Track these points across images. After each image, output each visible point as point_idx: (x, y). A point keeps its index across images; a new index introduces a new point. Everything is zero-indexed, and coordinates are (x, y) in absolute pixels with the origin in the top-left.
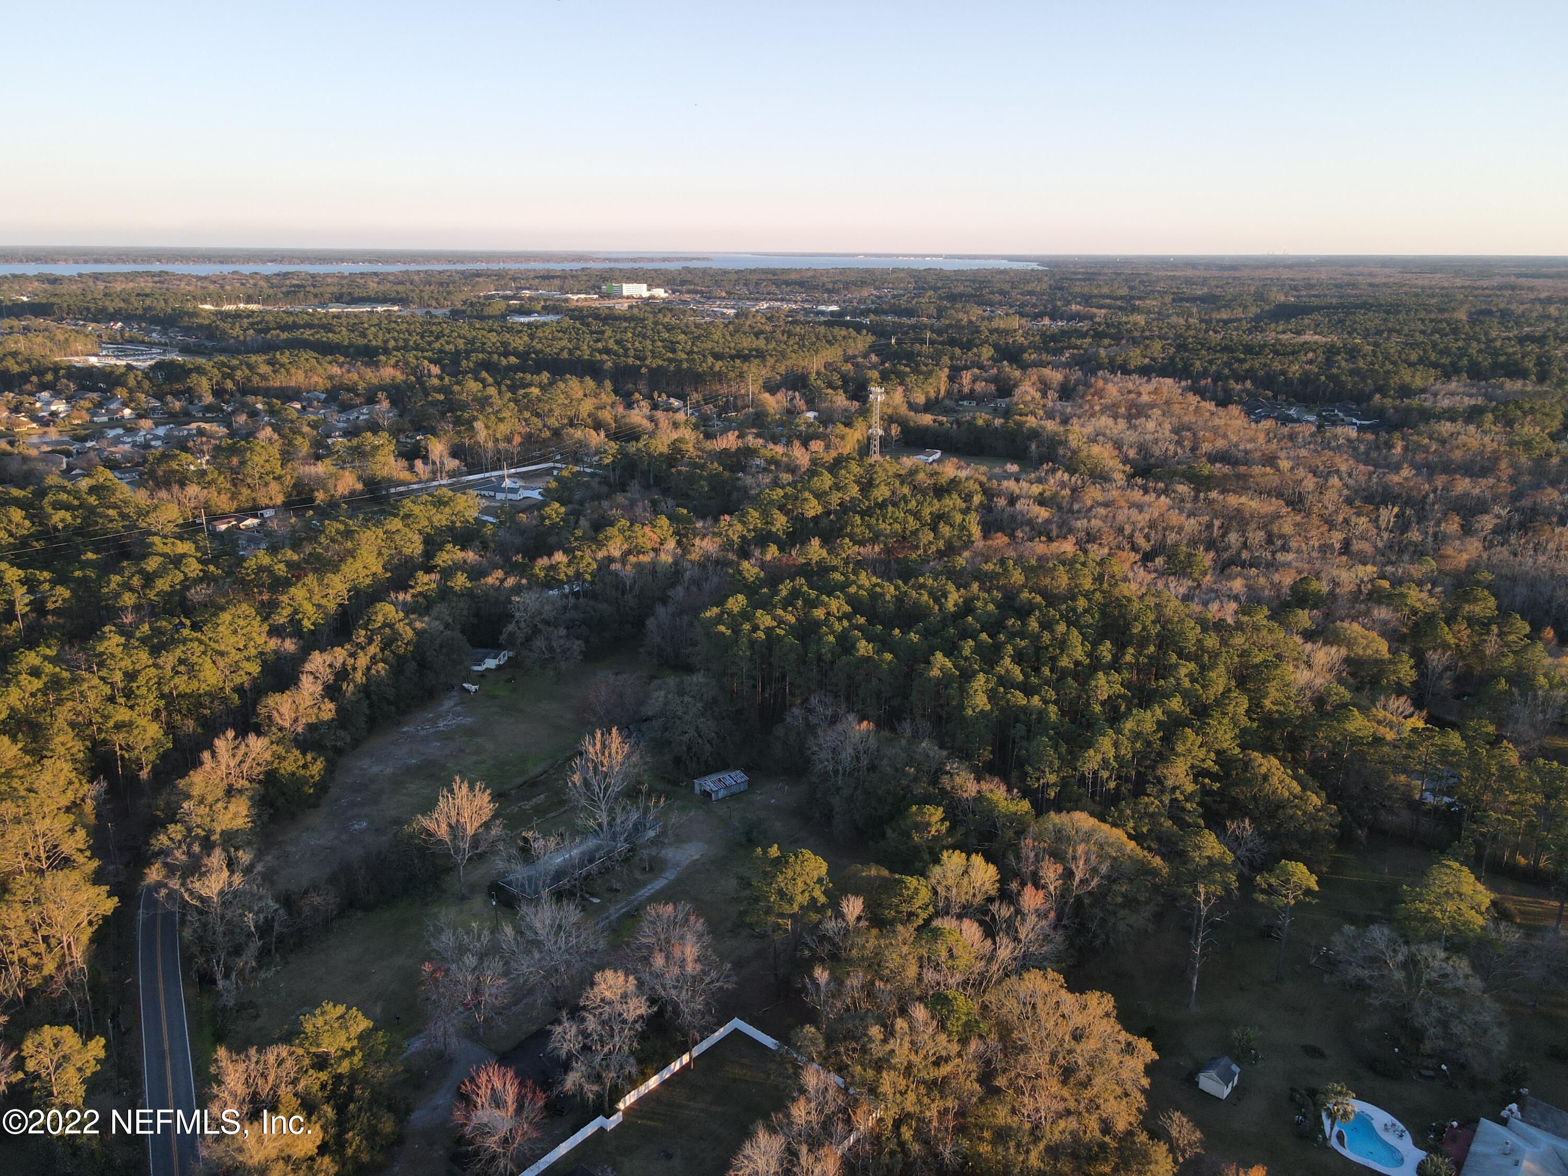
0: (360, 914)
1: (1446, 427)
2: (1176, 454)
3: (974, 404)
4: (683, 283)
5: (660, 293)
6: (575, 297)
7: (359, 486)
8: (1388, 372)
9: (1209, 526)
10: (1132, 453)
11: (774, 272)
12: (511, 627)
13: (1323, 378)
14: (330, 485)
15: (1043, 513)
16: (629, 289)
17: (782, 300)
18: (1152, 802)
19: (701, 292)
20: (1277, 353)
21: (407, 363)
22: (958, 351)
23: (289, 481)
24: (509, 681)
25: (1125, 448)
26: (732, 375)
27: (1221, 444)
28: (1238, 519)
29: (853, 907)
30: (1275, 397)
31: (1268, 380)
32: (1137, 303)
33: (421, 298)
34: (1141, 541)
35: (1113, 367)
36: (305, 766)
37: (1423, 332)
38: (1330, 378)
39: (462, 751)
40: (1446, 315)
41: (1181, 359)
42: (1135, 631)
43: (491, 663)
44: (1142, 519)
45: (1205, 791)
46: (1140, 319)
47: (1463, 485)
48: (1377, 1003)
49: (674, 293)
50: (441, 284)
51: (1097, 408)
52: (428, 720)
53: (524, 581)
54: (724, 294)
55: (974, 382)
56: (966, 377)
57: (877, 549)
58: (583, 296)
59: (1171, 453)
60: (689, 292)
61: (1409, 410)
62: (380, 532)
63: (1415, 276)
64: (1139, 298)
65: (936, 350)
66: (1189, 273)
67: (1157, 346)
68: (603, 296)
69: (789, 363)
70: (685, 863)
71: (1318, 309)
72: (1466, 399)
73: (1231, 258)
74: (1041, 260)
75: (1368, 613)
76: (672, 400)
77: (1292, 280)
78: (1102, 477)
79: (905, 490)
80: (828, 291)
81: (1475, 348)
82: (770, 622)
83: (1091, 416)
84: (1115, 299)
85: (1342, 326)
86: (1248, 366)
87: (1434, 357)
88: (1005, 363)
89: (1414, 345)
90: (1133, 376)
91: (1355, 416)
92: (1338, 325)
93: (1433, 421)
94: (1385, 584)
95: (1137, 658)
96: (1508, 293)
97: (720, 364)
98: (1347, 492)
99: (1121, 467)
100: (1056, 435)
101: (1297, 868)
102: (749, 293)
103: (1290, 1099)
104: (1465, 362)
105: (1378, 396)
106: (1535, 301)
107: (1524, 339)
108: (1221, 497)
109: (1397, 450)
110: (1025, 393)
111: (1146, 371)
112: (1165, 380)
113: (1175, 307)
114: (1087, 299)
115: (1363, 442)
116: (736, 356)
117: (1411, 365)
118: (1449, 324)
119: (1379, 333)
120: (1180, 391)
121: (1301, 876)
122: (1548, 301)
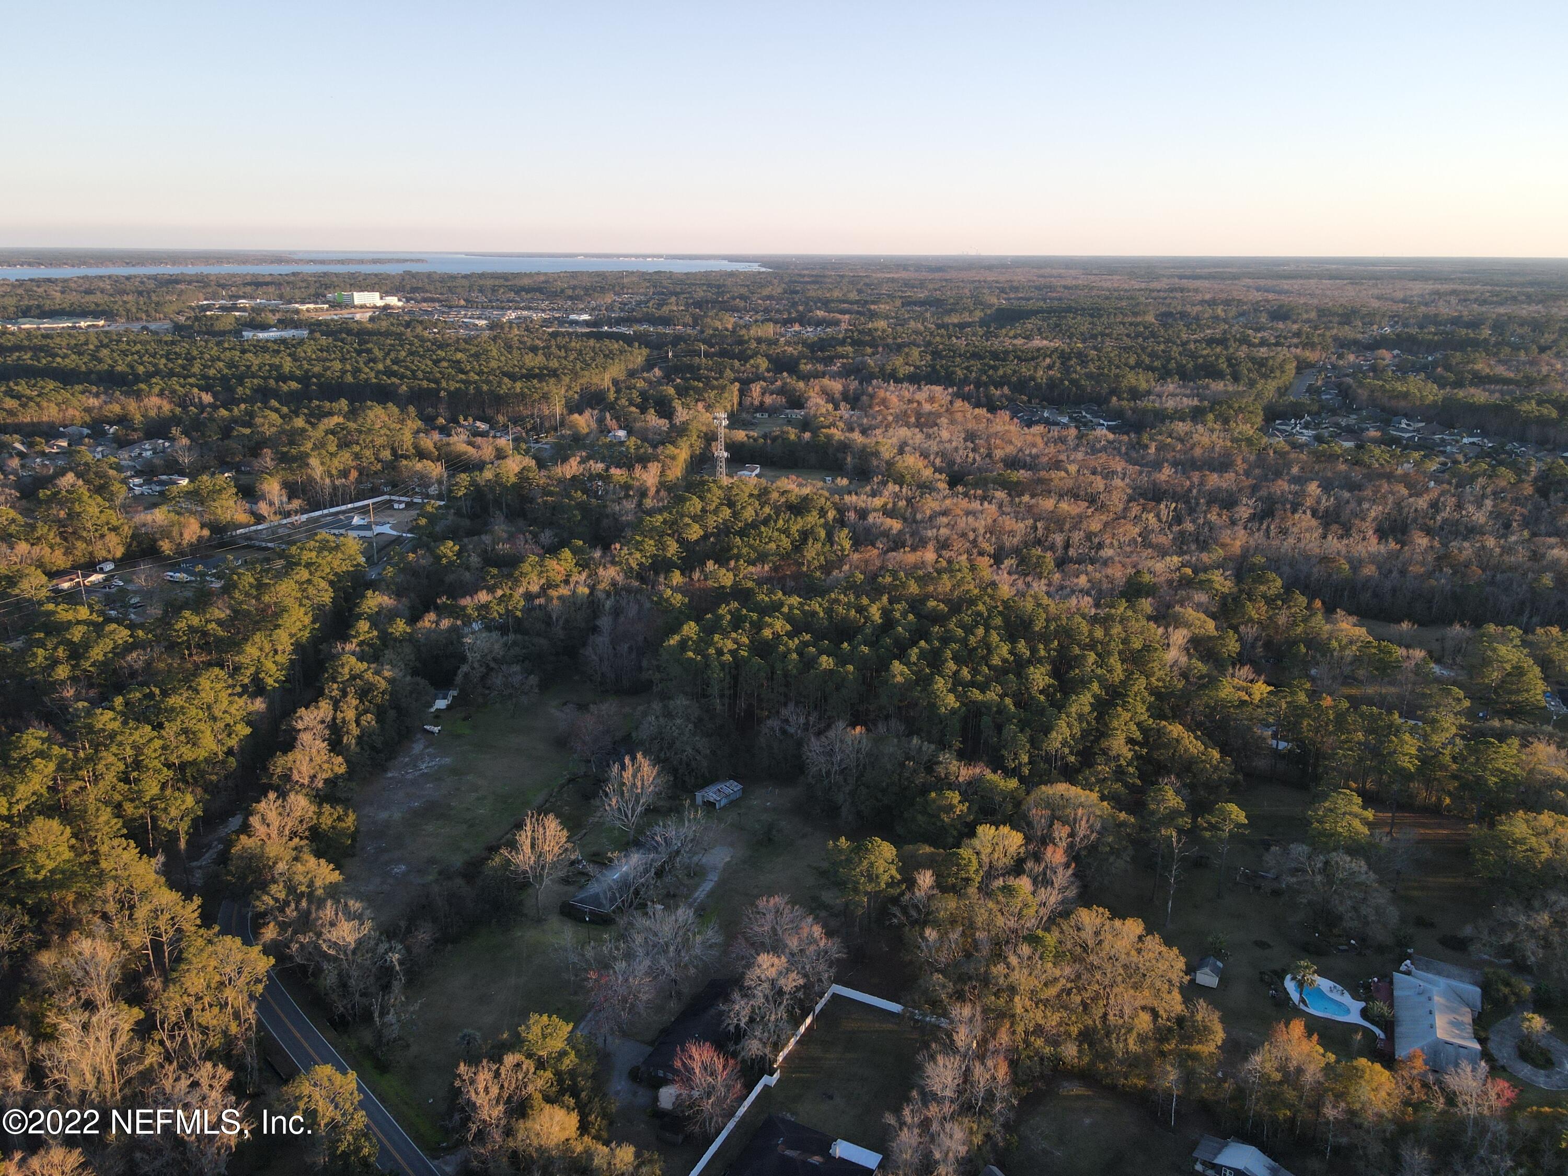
0: (450, 946)
1: (1181, 427)
2: (974, 459)
3: (766, 416)
4: (414, 290)
5: (393, 301)
6: (304, 307)
7: (206, 533)
8: (1117, 376)
9: (1035, 528)
10: (938, 461)
11: (505, 277)
12: (465, 668)
13: (1067, 383)
14: (175, 533)
15: (896, 525)
16: (360, 298)
17: (530, 308)
18: (1104, 769)
19: (439, 301)
20: (1019, 358)
21: (174, 392)
22: (737, 363)
23: (127, 531)
24: (465, 719)
25: (932, 457)
26: (536, 396)
27: (1010, 450)
28: (1056, 521)
29: (925, 879)
30: (1030, 401)
31: (1020, 386)
32: (872, 307)
33: (128, 311)
34: (985, 546)
35: (884, 375)
36: (339, 819)
37: (1128, 336)
38: (1072, 382)
39: (458, 789)
40: (1139, 319)
41: (942, 366)
42: (1037, 629)
43: (441, 704)
44: (981, 525)
45: (1138, 757)
46: (882, 324)
47: (1214, 480)
48: (1304, 901)
49: (408, 300)
50: (140, 293)
51: (890, 418)
52: (407, 765)
53: (459, 623)
54: (462, 302)
55: (763, 394)
56: (756, 389)
57: (766, 568)
58: (312, 306)
59: (970, 460)
60: (425, 300)
61: (1145, 411)
62: (292, 582)
63: (1097, 278)
64: (873, 303)
65: (715, 363)
66: (904, 275)
67: (915, 352)
68: (335, 305)
69: (583, 381)
70: (721, 865)
71: (1035, 313)
72: (1185, 399)
73: (936, 258)
74: (764, 261)
75: (1189, 598)
76: (478, 424)
77: (997, 282)
78: (927, 487)
79: (767, 510)
80: (571, 298)
81: (1175, 351)
82: (730, 645)
83: (888, 426)
84: (851, 303)
85: (1061, 330)
86: (1001, 372)
87: (1147, 360)
88: (785, 374)
89: (1127, 349)
90: (905, 385)
91: (1101, 417)
92: (1057, 330)
93: (1167, 421)
94: (1189, 571)
95: (1048, 652)
96: (1179, 295)
97: (518, 385)
98: (1129, 491)
99: (937, 476)
100: (865, 447)
101: (1233, 808)
102: (490, 301)
103: (1262, 980)
104: (1172, 365)
105: (1115, 399)
106: (1203, 302)
107: (1211, 342)
108: (1033, 501)
109: (1152, 450)
110: (817, 405)
111: (915, 379)
112: (934, 387)
113: (908, 312)
114: (826, 304)
115: (1120, 442)
116: (529, 376)
117: (1132, 368)
118: (1146, 328)
119: (1094, 337)
120: (949, 398)
121: (1236, 813)
122: (1212, 303)
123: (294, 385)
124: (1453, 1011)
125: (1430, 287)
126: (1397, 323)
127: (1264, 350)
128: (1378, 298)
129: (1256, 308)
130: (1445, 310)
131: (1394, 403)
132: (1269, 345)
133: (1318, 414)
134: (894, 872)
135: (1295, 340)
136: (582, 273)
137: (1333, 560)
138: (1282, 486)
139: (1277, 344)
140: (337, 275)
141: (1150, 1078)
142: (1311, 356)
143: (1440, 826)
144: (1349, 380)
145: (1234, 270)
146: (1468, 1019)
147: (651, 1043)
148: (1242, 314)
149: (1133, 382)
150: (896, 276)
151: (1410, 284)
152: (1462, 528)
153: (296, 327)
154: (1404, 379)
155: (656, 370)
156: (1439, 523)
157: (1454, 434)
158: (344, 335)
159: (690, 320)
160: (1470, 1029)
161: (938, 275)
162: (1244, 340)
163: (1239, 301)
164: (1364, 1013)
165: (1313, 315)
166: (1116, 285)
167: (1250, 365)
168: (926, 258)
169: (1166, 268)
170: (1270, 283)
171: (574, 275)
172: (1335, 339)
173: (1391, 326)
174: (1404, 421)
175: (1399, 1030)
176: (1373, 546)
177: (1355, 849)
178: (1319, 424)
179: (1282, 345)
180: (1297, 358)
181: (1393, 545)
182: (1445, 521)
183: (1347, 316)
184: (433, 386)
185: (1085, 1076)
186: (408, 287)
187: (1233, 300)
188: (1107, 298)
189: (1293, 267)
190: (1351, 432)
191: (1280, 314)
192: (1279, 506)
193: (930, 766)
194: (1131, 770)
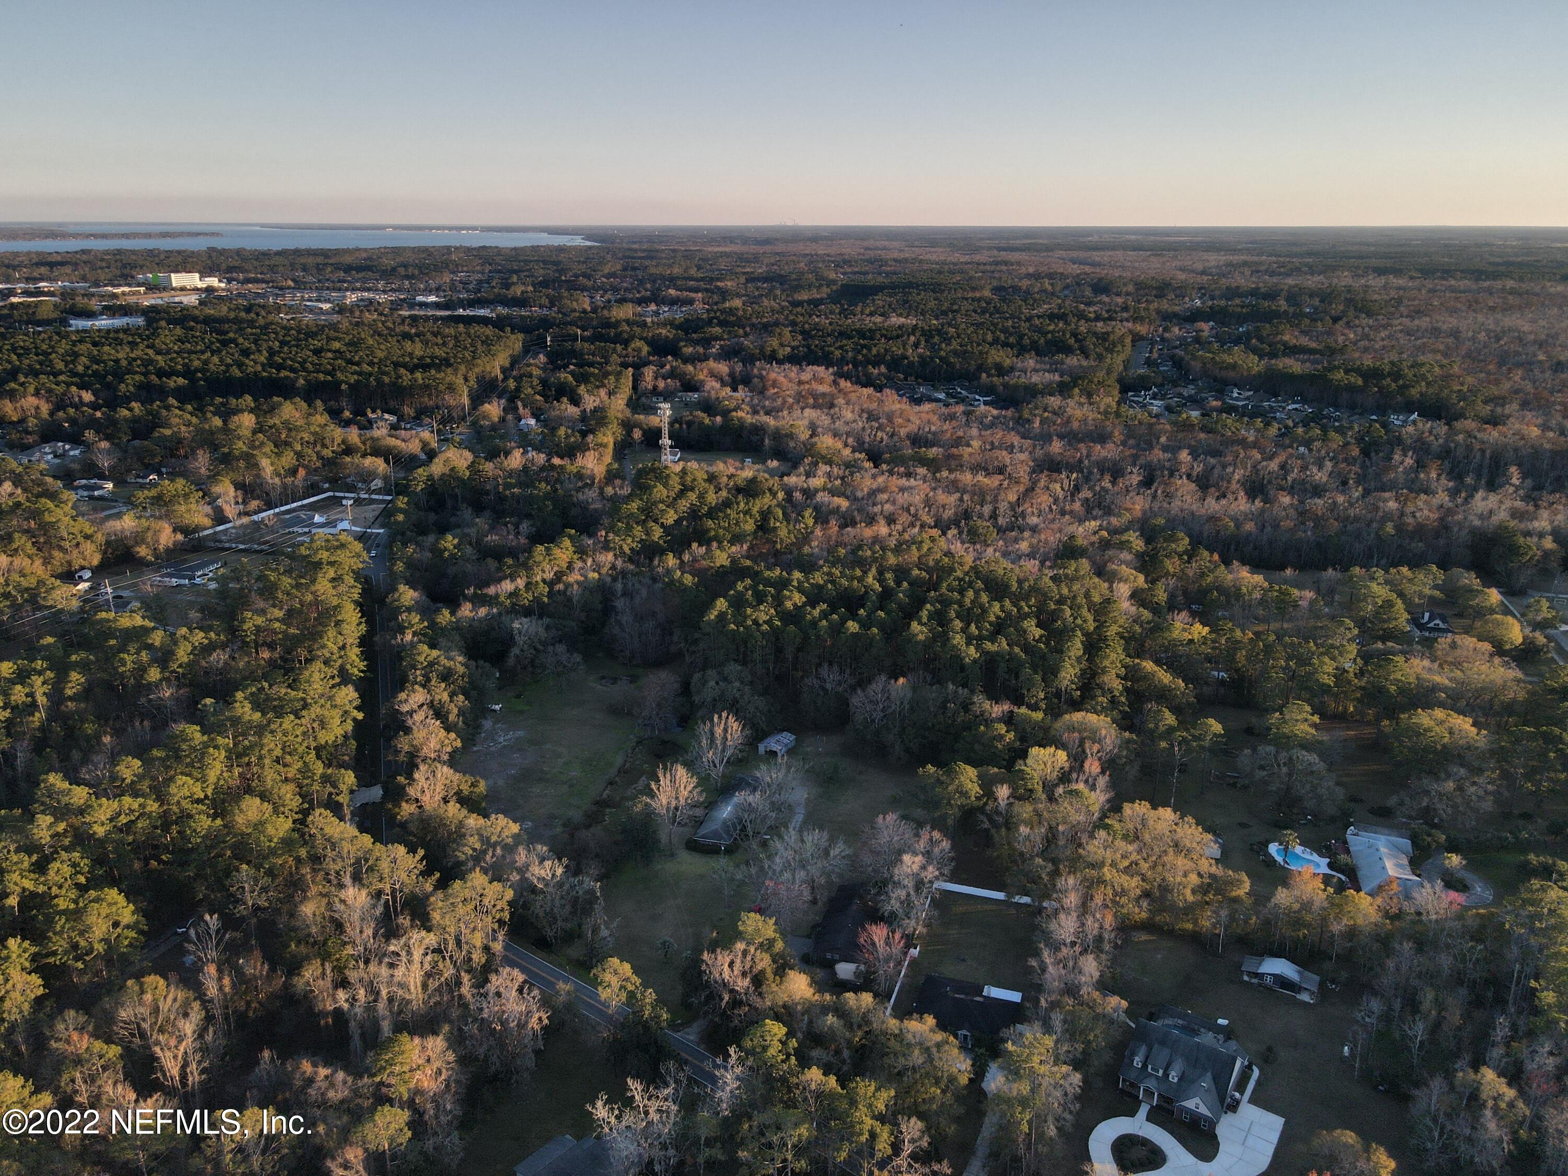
1: (1053, 402)
2: (883, 438)
3: (662, 399)
4: (230, 269)
5: (213, 281)
6: (119, 291)
7: (180, 537)
8: (980, 353)
10: (852, 441)
13: (937, 360)
14: (149, 539)
15: (842, 503)
16: (177, 279)
18: (1103, 699)
19: (265, 281)
20: (885, 337)
23: (100, 538)
25: (845, 437)
27: (912, 428)
28: (980, 495)
29: (1003, 792)
30: (906, 379)
31: (895, 364)
32: (719, 284)
35: (764, 357)
36: (474, 784)
37: (975, 312)
38: (942, 359)
39: (543, 757)
40: (978, 294)
41: (816, 346)
42: (1014, 589)
44: (916, 500)
46: (738, 303)
47: (1098, 451)
48: (1274, 788)
49: (230, 281)
51: (790, 400)
52: (486, 739)
53: (495, 610)
54: (292, 283)
58: (126, 289)
59: (878, 439)
60: (248, 281)
63: (921, 251)
64: (718, 279)
65: (596, 347)
67: (786, 333)
68: (152, 288)
69: (478, 370)
70: (803, 800)
71: (878, 288)
72: (1047, 375)
75: (1116, 557)
76: (388, 416)
77: (828, 255)
78: (853, 466)
79: (724, 493)
80: (407, 277)
81: (1024, 326)
82: (763, 617)
83: (790, 408)
84: (697, 280)
85: (910, 307)
86: (874, 351)
87: (1002, 337)
88: (670, 358)
89: (979, 325)
90: (787, 366)
91: (976, 393)
92: (907, 307)
93: (1039, 396)
94: (1105, 534)
95: (1030, 607)
96: (1004, 268)
97: (418, 375)
98: (1031, 464)
99: (857, 455)
100: (777, 429)
101: (1211, 721)
102: (319, 281)
103: (1251, 849)
104: (1026, 341)
105: (984, 375)
106: (1029, 276)
107: (1052, 317)
108: (952, 476)
109: (1037, 424)
110: (713, 388)
111: (795, 359)
112: (815, 368)
113: (757, 289)
114: (672, 281)
115: (1005, 417)
116: (423, 366)
117: (991, 344)
118: (988, 303)
119: (945, 313)
120: (832, 377)
121: (1215, 726)
122: (1037, 276)
123: (181, 381)
124: (1396, 857)
125: (1223, 258)
126: (1204, 295)
127: (1100, 324)
128: (1182, 270)
129: (1078, 282)
130: (1243, 281)
131: (1224, 373)
132: (1104, 320)
133: (1162, 385)
134: (978, 789)
135: (1125, 315)
136: (404, 249)
137: (1219, 519)
138: (1158, 455)
139: (1111, 319)
140: (133, 252)
141: (1195, 922)
142: (1142, 329)
143: (1348, 729)
144: (1180, 352)
145: (1045, 242)
146: (1405, 862)
147: (809, 936)
148: (1067, 287)
149: (998, 359)
150: (728, 249)
151: (1205, 256)
152: (1308, 486)
153: (126, 315)
154: (1229, 352)
155: (541, 356)
156: (1290, 482)
157: (1278, 402)
158: (192, 324)
159: (546, 302)
160: (1408, 868)
161: (768, 248)
162: (1081, 316)
163: (1062, 274)
164: (1330, 866)
165: (1131, 288)
166: (942, 258)
167: (1094, 339)
168: (748, 229)
169: (982, 239)
170: (1082, 255)
171: (396, 251)
172: (1158, 312)
173: (1200, 298)
174: (1236, 390)
175: (1360, 874)
176: (1242, 505)
177: (1307, 745)
178: (1166, 394)
179: (1115, 320)
180: (1130, 331)
181: (1258, 503)
182: (1294, 480)
183: (1162, 289)
184: (330, 378)
185: (1147, 926)
186: (224, 267)
187: (1056, 273)
188: (940, 272)
189: (1096, 238)
190: (1195, 402)
191: (1102, 287)
192: (1159, 473)
193: (966, 706)
194: (1123, 699)
